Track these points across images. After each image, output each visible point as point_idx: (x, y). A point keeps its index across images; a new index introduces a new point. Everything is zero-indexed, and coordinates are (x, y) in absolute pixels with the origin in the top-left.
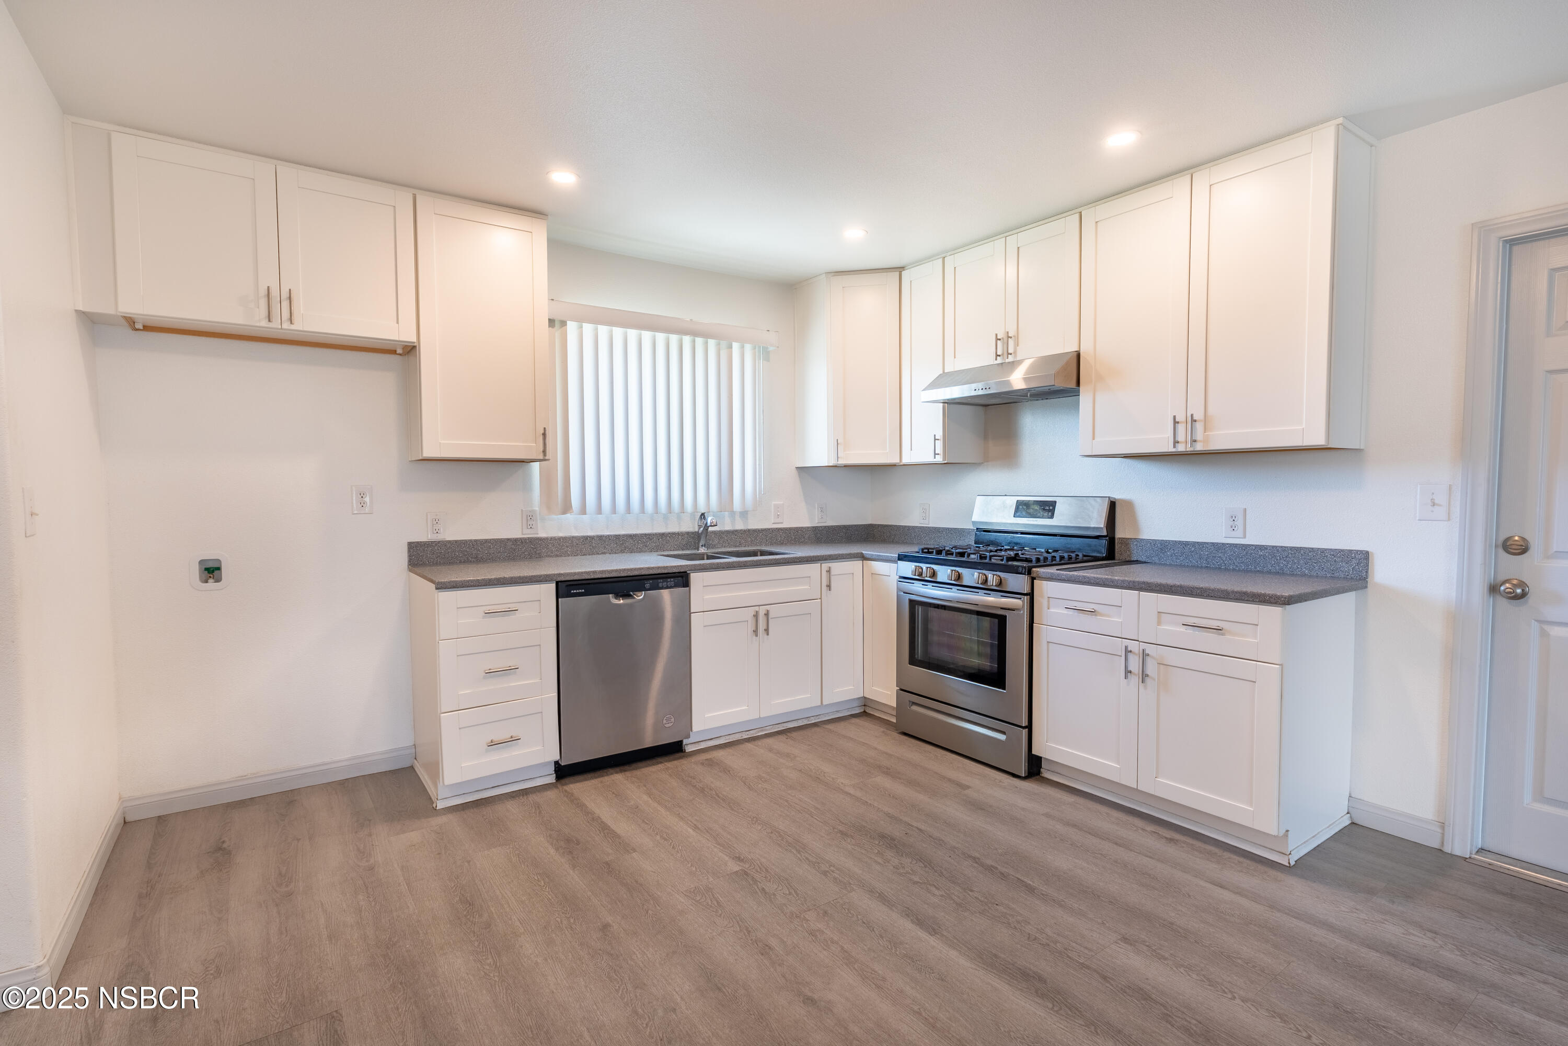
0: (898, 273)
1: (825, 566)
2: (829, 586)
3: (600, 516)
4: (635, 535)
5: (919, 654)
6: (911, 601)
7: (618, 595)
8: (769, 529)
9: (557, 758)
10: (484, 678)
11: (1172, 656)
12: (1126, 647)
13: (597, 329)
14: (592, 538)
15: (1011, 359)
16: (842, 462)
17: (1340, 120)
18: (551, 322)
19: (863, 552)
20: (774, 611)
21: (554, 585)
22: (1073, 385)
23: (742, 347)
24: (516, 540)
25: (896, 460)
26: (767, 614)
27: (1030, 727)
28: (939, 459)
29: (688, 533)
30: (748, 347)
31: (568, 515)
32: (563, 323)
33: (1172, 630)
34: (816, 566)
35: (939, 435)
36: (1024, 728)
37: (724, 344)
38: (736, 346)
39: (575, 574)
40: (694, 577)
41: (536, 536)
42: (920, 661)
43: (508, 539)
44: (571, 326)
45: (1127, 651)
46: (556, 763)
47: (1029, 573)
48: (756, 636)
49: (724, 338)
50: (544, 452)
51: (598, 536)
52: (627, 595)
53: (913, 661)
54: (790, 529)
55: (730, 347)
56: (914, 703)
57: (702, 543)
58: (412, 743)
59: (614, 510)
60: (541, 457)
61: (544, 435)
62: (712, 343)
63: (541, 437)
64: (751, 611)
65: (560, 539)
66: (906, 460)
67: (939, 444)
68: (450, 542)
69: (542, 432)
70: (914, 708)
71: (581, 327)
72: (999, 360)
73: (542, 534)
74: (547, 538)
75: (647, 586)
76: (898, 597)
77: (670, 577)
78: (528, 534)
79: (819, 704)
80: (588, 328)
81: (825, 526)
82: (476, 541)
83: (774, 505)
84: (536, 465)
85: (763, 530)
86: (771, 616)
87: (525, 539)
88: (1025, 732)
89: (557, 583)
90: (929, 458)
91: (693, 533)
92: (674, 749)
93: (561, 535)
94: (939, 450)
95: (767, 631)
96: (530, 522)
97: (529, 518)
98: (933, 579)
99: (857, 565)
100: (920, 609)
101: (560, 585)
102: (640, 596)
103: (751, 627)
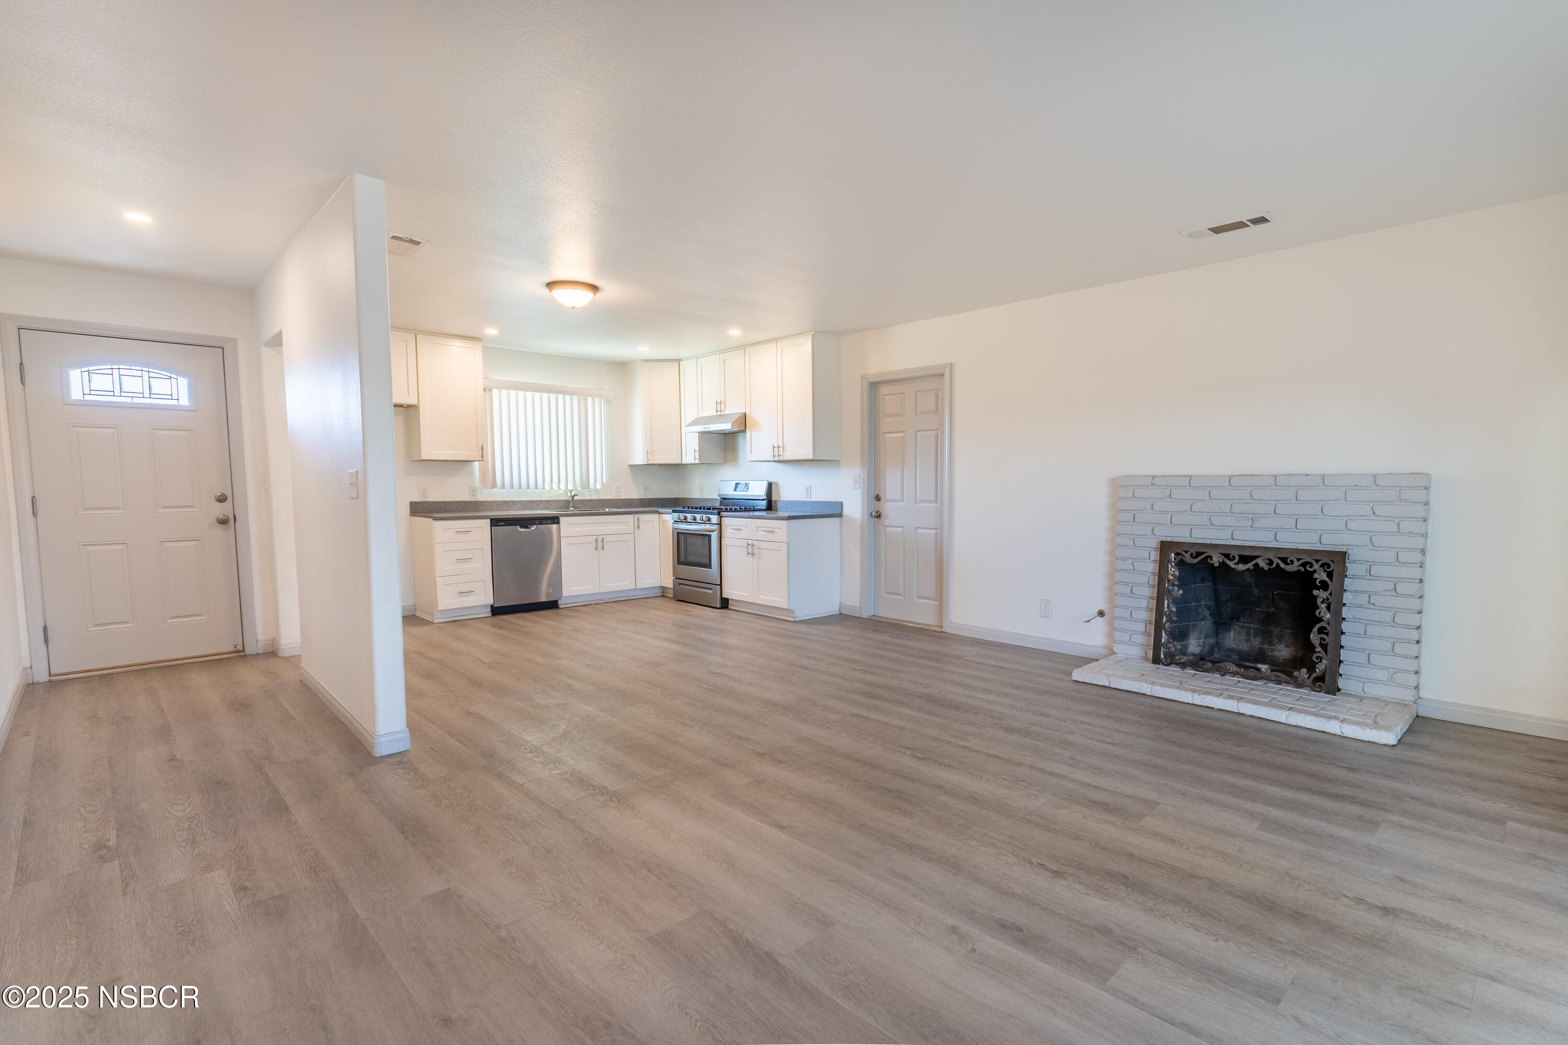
0: (678, 363)
1: (636, 516)
2: (638, 527)
3: (512, 490)
4: (533, 501)
5: (682, 559)
6: (678, 533)
7: (521, 527)
8: (612, 499)
9: (492, 602)
10: (456, 562)
11: (761, 545)
12: (748, 543)
13: (509, 392)
14: (508, 502)
15: (723, 413)
16: (650, 462)
17: (813, 333)
18: (485, 389)
19: (659, 510)
20: (607, 539)
21: (489, 520)
22: (744, 429)
23: (593, 400)
24: (466, 502)
25: (679, 462)
26: (603, 540)
27: (721, 585)
28: (697, 461)
29: (563, 500)
30: (597, 400)
31: (495, 489)
32: (491, 390)
33: (761, 534)
34: (632, 516)
35: (697, 449)
36: (719, 585)
37: (582, 398)
38: (589, 399)
39: (500, 515)
40: (562, 519)
41: (477, 500)
42: (683, 562)
43: (462, 501)
44: (495, 391)
45: (748, 545)
46: (492, 606)
47: (719, 514)
48: (597, 550)
49: (583, 395)
50: (482, 456)
51: (511, 501)
52: (526, 527)
53: (679, 563)
54: (625, 499)
55: (586, 399)
56: (681, 584)
57: (571, 505)
58: (413, 604)
59: (520, 487)
60: (481, 459)
61: (482, 448)
62: (575, 398)
63: (481, 450)
64: (594, 538)
65: (490, 502)
66: (684, 462)
67: (697, 454)
68: (431, 502)
69: (481, 446)
70: (681, 586)
71: (500, 391)
72: (719, 413)
73: (480, 499)
74: (483, 501)
75: (537, 523)
76: (673, 531)
77: (549, 519)
78: (473, 499)
79: (634, 588)
80: (504, 392)
81: (648, 499)
82: (445, 502)
83: (616, 486)
84: (477, 463)
85: (608, 500)
86: (605, 541)
87: (471, 501)
88: (719, 587)
89: (491, 520)
90: (693, 462)
91: (566, 500)
92: (552, 605)
93: (491, 500)
94: (697, 457)
95: (603, 548)
96: (474, 493)
97: (473, 491)
98: (685, 520)
99: (656, 516)
100: (682, 537)
101: (493, 521)
102: (534, 528)
103: (594, 546)
